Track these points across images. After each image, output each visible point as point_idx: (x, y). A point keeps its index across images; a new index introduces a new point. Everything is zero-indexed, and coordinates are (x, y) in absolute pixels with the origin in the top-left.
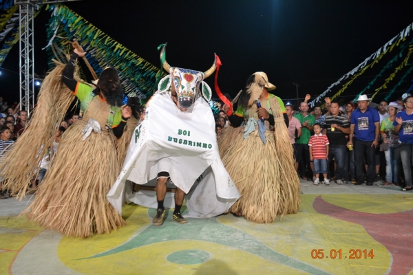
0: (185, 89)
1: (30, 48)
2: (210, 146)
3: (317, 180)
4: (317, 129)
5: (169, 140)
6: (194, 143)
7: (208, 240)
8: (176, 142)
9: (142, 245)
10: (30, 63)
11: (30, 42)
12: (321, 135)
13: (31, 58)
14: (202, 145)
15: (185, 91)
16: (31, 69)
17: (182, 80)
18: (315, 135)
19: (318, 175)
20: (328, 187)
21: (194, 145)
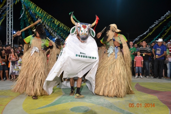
0: (83, 32)
1: (11, 17)
2: (96, 58)
3: (137, 76)
4: (139, 53)
5: (76, 56)
6: (88, 57)
7: (88, 102)
8: (80, 56)
9: (59, 104)
10: (11, 23)
11: (11, 14)
12: (140, 56)
13: (11, 21)
14: (92, 58)
15: (83, 33)
16: (11, 26)
17: (81, 28)
18: (138, 56)
19: (137, 74)
20: (142, 79)
21: (88, 58)
